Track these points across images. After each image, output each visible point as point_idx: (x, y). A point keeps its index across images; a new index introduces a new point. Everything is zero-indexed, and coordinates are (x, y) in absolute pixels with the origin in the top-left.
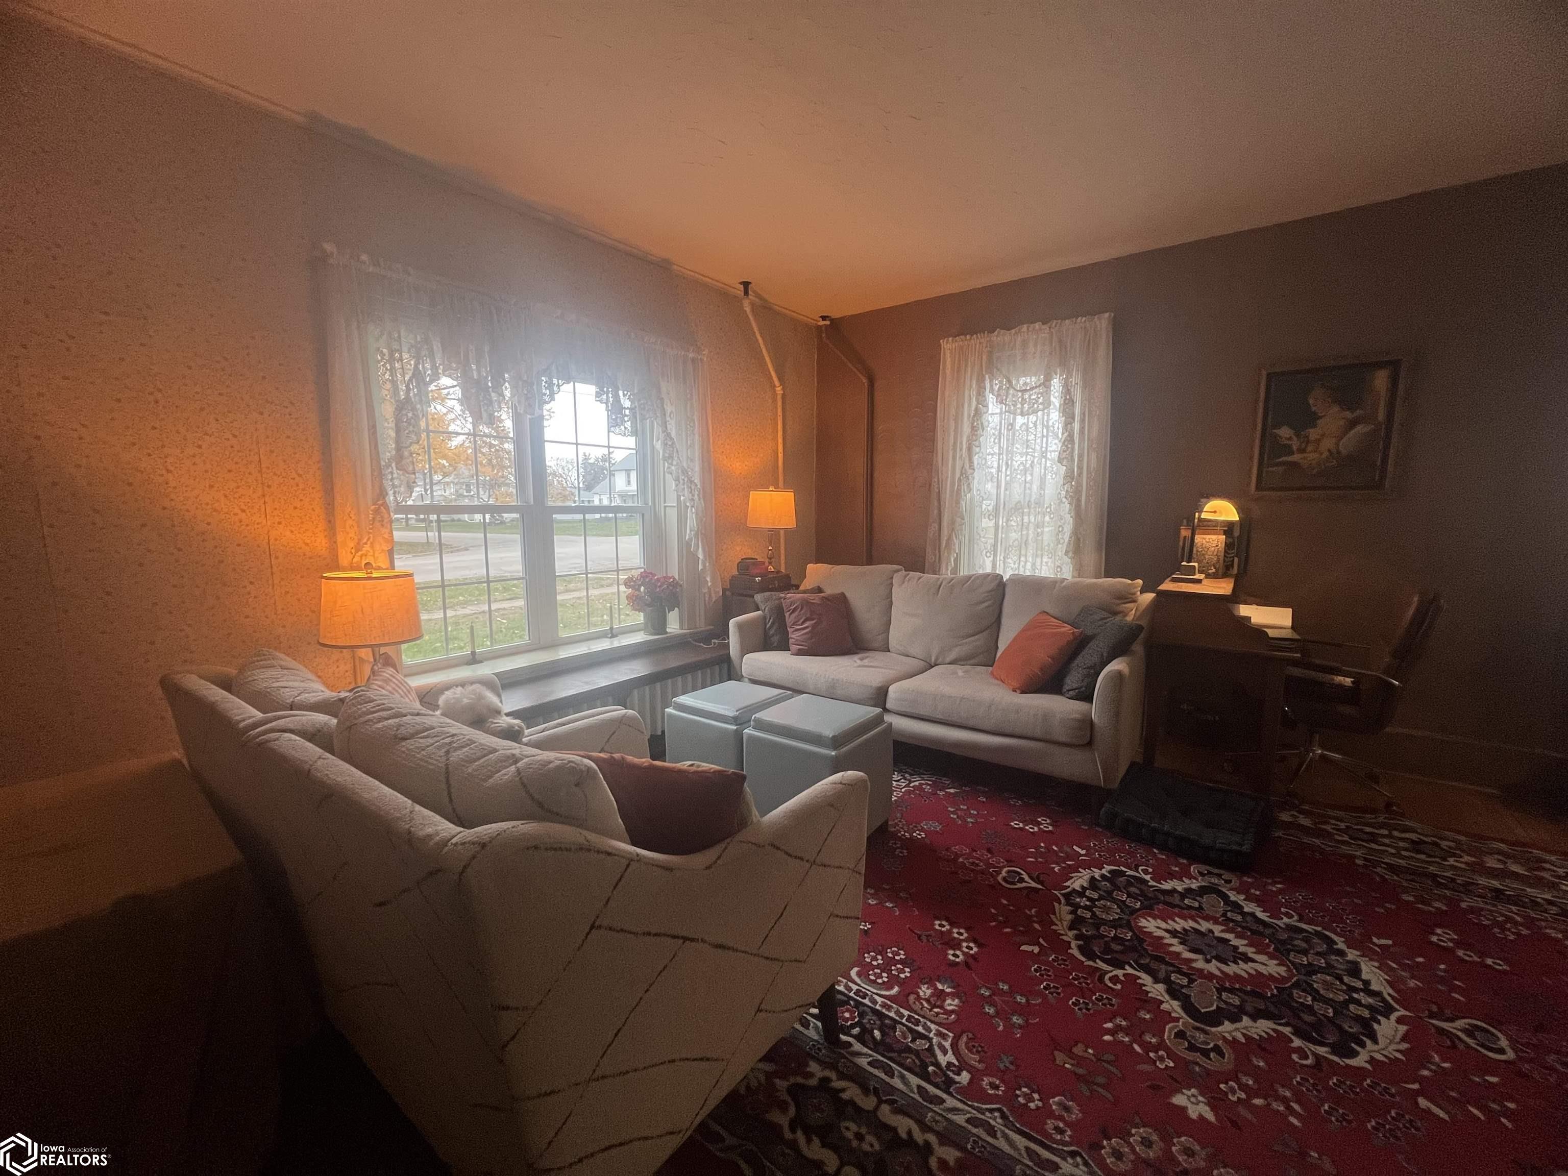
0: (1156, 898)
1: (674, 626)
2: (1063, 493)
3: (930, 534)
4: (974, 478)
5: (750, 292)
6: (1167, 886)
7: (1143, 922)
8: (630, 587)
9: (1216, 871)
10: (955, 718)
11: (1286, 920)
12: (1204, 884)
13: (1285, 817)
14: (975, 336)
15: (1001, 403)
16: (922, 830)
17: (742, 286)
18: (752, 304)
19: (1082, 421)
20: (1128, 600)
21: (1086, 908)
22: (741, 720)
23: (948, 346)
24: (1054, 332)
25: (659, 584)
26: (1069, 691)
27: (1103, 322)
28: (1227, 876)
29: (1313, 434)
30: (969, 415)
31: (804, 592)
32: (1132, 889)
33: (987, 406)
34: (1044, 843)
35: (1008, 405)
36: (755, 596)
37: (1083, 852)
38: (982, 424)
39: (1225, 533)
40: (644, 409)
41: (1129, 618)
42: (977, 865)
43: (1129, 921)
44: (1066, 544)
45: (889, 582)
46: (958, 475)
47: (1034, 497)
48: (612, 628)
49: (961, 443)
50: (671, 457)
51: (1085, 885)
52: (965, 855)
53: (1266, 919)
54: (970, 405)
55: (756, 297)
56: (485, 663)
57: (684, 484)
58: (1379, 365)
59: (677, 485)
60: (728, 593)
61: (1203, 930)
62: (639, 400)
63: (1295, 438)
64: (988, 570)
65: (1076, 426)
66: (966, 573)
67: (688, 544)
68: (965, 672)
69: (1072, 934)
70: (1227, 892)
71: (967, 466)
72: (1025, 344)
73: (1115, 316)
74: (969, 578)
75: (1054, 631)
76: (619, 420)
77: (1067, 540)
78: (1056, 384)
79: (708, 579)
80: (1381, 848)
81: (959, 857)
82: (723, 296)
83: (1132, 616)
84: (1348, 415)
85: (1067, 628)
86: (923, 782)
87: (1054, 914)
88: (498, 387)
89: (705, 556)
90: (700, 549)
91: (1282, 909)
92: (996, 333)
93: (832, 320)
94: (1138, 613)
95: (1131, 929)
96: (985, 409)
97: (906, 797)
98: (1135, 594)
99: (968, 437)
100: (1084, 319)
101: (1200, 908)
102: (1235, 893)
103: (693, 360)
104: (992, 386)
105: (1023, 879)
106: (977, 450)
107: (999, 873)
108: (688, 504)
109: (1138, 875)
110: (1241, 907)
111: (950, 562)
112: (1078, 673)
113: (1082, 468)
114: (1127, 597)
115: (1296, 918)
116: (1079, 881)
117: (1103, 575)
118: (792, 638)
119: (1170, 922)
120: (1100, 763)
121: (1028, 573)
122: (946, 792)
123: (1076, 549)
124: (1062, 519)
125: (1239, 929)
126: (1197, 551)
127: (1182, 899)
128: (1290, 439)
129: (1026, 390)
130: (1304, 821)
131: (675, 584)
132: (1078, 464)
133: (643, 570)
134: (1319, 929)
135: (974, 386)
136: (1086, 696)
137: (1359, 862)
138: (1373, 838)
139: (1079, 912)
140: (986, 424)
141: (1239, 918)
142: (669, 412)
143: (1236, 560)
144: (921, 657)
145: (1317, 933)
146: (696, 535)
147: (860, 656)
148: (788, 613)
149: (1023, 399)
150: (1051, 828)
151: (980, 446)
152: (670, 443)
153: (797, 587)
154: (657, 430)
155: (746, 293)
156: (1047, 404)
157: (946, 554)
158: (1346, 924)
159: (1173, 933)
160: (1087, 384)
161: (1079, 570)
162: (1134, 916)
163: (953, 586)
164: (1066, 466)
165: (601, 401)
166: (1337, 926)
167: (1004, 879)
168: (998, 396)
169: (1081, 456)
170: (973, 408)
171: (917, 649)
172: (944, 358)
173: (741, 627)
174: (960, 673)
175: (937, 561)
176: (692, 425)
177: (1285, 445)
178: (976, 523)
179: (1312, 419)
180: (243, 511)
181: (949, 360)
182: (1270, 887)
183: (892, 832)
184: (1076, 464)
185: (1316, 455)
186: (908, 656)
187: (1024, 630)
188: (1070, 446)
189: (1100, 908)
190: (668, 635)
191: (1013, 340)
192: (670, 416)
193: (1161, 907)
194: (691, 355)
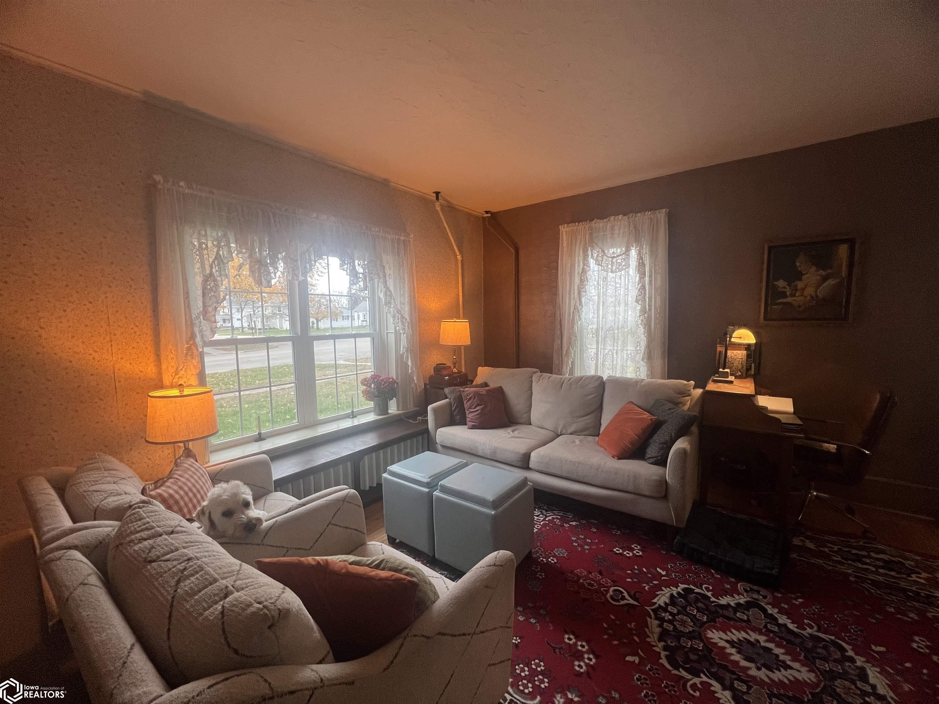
0: (717, 612)
1: (393, 409)
2: (640, 322)
3: (556, 347)
4: (582, 311)
5: (440, 198)
6: (723, 601)
7: (710, 634)
8: (364, 385)
9: (755, 588)
10: (574, 477)
11: (809, 630)
12: (748, 599)
13: (796, 541)
14: (581, 223)
15: (599, 265)
16: (555, 556)
17: (435, 194)
18: (442, 206)
19: (650, 276)
20: (685, 395)
21: (669, 621)
22: (432, 485)
23: (564, 230)
24: (631, 221)
25: (383, 383)
26: (649, 458)
27: (662, 215)
28: (763, 592)
29: (800, 285)
30: (579, 272)
31: (476, 386)
32: (700, 605)
33: (589, 267)
34: (637, 566)
35: (603, 266)
36: (445, 390)
37: (664, 573)
38: (587, 278)
39: (746, 349)
40: (372, 273)
41: (686, 407)
42: (592, 585)
43: (700, 634)
44: (642, 353)
45: (530, 379)
46: (572, 310)
47: (621, 323)
48: (353, 412)
49: (574, 290)
50: (390, 303)
51: (667, 601)
52: (583, 577)
53: (796, 630)
54: (579, 266)
55: (444, 200)
56: (268, 440)
57: (398, 319)
58: (843, 241)
59: (394, 320)
60: (428, 386)
61: (752, 640)
62: (368, 268)
63: (788, 287)
64: (592, 373)
65: (647, 279)
66: (579, 375)
67: (402, 356)
68: (581, 441)
69: (661, 644)
70: (765, 606)
71: (578, 304)
72: (612, 228)
73: (669, 211)
74: (581, 378)
75: (638, 417)
76: (355, 281)
77: (643, 351)
78: (633, 253)
79: (415, 378)
80: (865, 566)
81: (580, 578)
82: (422, 200)
83: (689, 405)
84: (823, 273)
85: (646, 415)
86: (555, 517)
87: (648, 628)
88: (274, 264)
89: (412, 364)
90: (409, 360)
91: (806, 621)
92: (594, 221)
93: (492, 214)
94: (693, 403)
95: (702, 641)
96: (588, 269)
97: (543, 529)
98: (689, 390)
99: (578, 286)
100: (650, 213)
101: (748, 621)
102: (770, 607)
103: (404, 241)
104: (592, 254)
105: (624, 596)
106: (584, 294)
107: (607, 591)
108: (401, 332)
109: (702, 592)
110: (776, 619)
111: (569, 364)
112: (656, 446)
113: (651, 306)
114: (685, 393)
115: (815, 628)
116: (662, 599)
117: (666, 378)
118: (469, 418)
119: (728, 633)
120: (673, 510)
121: (620, 376)
122: (570, 525)
123: (649, 356)
124: (639, 338)
125: (777, 639)
126: (728, 361)
127: (735, 613)
128: (785, 288)
129: (614, 257)
130: (810, 545)
131: (394, 382)
132: (648, 303)
133: (373, 373)
134: (833, 638)
135: (581, 254)
136: (662, 462)
137: (852, 579)
138: (858, 558)
139: (665, 624)
140: (589, 277)
141: (776, 629)
142: (388, 274)
143: (753, 365)
144: (550, 429)
145: (834, 643)
146: (407, 351)
147: (512, 429)
148: (466, 401)
149: (612, 263)
150: (641, 553)
151: (585, 292)
152: (389, 294)
153: (472, 381)
154: (381, 285)
155: (437, 198)
156: (628, 266)
157: (566, 359)
158: (850, 632)
159: (731, 643)
160: (653, 253)
161: (651, 373)
162: (703, 628)
163: (571, 383)
164: (641, 305)
165: (343, 269)
166: (845, 635)
167: (612, 597)
168: (596, 260)
169: (650, 298)
170: (581, 268)
171: (549, 424)
172: (562, 237)
173: (435, 410)
174: (577, 442)
175: (560, 363)
176: (403, 281)
177: (783, 292)
178: (584, 339)
179: (799, 276)
180: (96, 352)
181: (565, 238)
182: (794, 601)
183: (535, 558)
184: (647, 303)
185: (802, 298)
186: (544, 428)
187: (618, 415)
188: (643, 292)
189: (679, 621)
190: (389, 415)
191: (605, 226)
192: (389, 276)
193: (720, 619)
194: (402, 238)
